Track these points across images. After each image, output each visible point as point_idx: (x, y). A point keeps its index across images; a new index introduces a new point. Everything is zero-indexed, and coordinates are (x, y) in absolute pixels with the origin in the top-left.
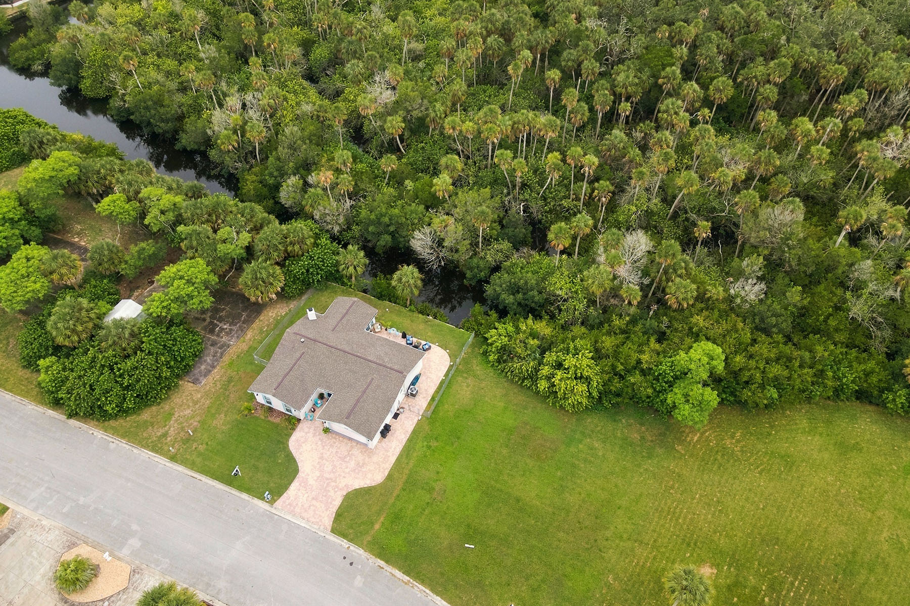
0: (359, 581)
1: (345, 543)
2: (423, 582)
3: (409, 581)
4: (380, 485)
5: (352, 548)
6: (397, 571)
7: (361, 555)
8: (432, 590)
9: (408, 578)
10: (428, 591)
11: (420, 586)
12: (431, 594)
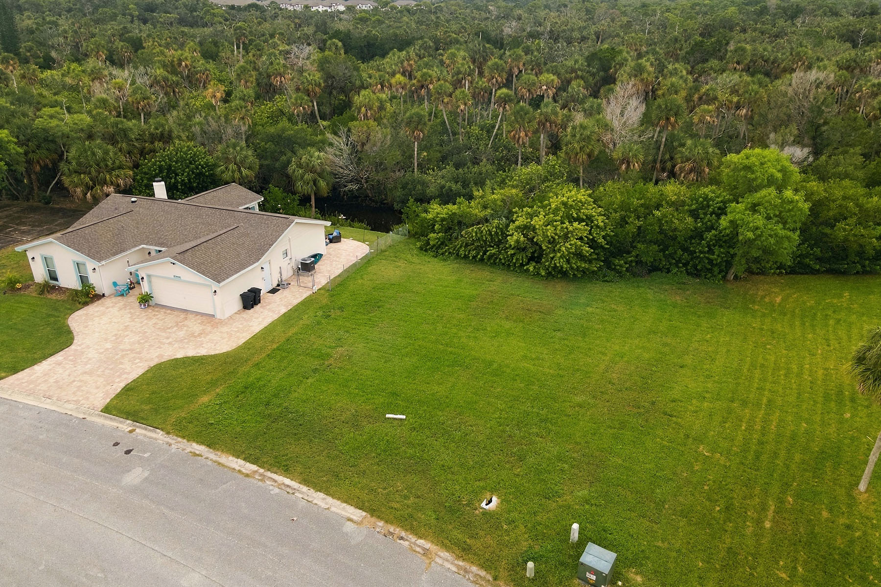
0: (136, 476)
1: (125, 425)
2: (286, 470)
3: (256, 472)
4: (227, 355)
5: (138, 430)
6: (231, 458)
7: (156, 439)
8: (306, 482)
9: (254, 467)
10: (294, 484)
11: (280, 479)
12: (304, 489)
